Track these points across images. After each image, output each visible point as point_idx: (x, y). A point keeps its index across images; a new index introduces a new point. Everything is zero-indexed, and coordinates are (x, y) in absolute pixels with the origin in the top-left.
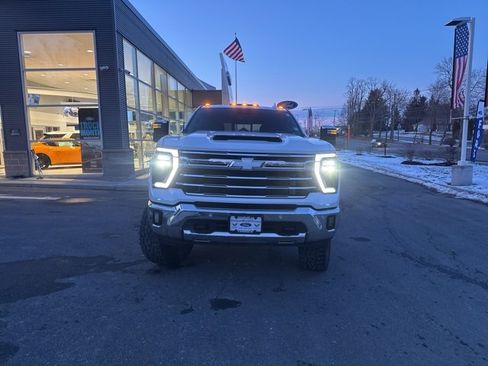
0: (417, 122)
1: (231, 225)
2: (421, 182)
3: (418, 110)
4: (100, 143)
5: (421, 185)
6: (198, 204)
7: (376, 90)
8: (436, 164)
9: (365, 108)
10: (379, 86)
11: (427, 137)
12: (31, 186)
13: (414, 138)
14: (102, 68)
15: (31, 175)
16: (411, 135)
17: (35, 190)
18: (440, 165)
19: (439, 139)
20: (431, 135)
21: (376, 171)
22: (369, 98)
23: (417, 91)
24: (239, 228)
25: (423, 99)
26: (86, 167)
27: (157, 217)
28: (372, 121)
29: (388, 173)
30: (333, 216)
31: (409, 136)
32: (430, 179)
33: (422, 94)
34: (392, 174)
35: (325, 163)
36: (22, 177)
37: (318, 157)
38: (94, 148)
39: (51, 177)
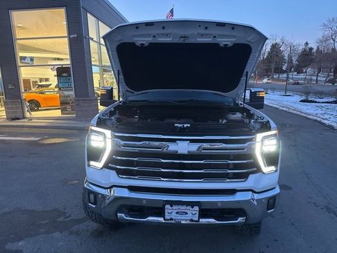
0: (306, 66)
1: (166, 214)
2: (319, 119)
3: (307, 58)
4: (72, 93)
5: (320, 122)
6: (132, 189)
7: (276, 44)
8: (327, 102)
9: (268, 57)
10: (278, 41)
11: (314, 78)
12: (23, 126)
13: (305, 79)
14: (72, 36)
15: (24, 117)
16: (302, 76)
17: (26, 130)
18: (331, 103)
19: (324, 79)
20: (317, 76)
21: (281, 108)
22: (271, 49)
23: (307, 44)
24: (174, 216)
25: (311, 49)
26: (63, 110)
27: (92, 197)
28: (273, 66)
29: (291, 111)
30: (274, 198)
31: (300, 77)
32: (326, 117)
33: (310, 46)
34: (295, 112)
35: (266, 142)
36: (18, 119)
37: (259, 136)
38: (69, 96)
39: (38, 118)
